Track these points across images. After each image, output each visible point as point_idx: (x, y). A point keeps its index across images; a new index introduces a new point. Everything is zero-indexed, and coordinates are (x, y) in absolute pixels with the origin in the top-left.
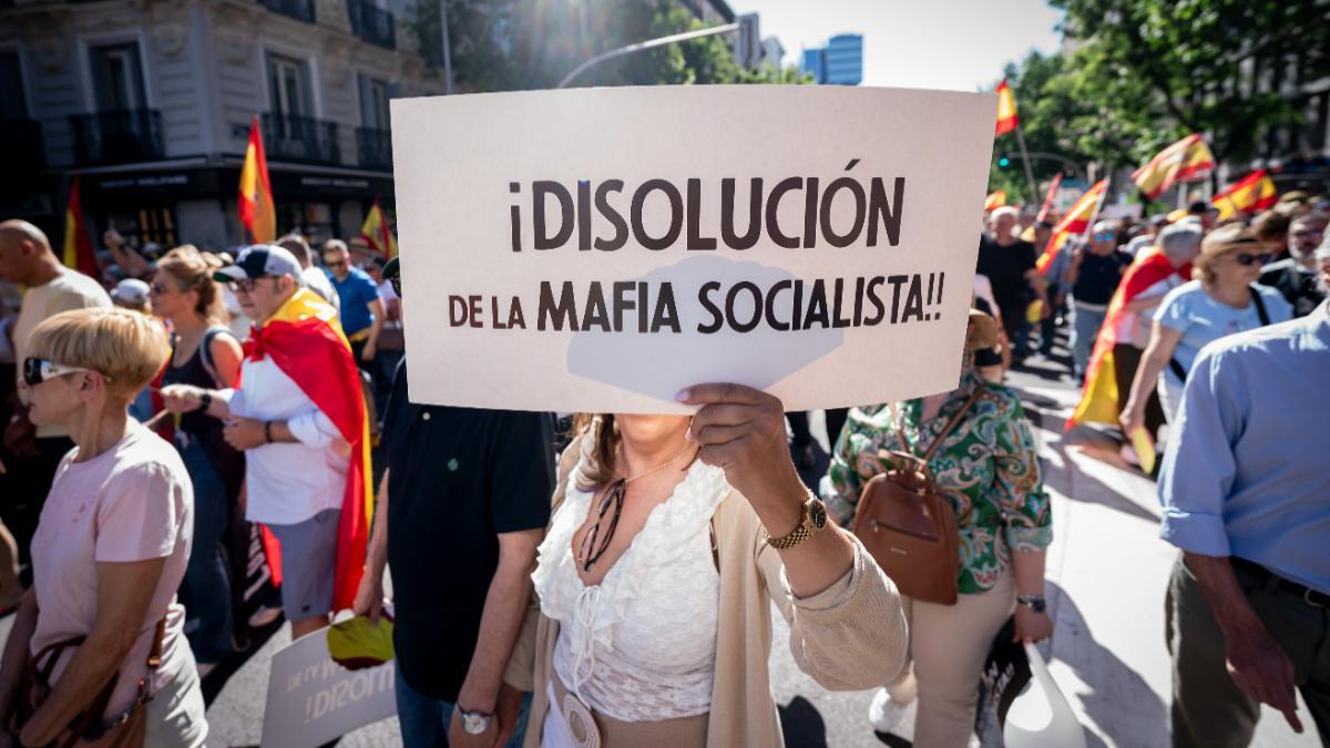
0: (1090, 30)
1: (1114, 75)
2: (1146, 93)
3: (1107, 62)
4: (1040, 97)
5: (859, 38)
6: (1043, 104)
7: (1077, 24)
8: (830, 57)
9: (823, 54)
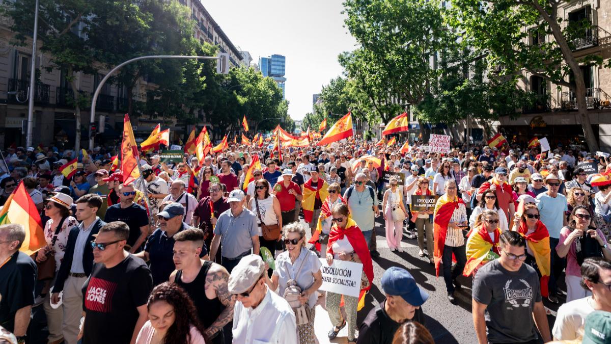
0: (352, 76)
1: (359, 91)
2: (368, 99)
3: (357, 87)
4: (342, 93)
5: (284, 57)
6: (343, 95)
7: (348, 72)
8: (272, 63)
9: (269, 61)
